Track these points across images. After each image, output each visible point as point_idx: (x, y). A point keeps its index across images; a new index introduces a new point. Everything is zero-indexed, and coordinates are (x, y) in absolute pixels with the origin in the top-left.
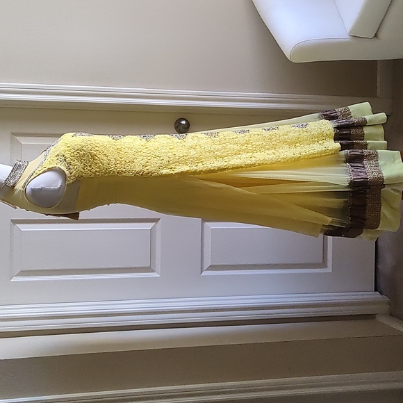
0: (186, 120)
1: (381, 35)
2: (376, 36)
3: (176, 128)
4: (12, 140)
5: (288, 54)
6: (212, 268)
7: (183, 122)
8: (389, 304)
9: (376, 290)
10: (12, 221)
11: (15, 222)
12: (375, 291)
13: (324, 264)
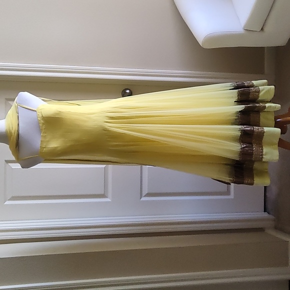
0: (129, 90)
1: (266, 29)
2: (262, 29)
3: (122, 95)
4: (6, 104)
5: (200, 42)
6: (148, 195)
8: (275, 220)
11: (8, 162)
12: (265, 211)
13: (228, 193)
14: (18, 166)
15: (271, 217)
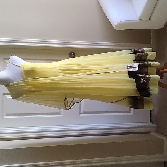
0: (74, 53)
1: (152, 19)
2: (149, 19)
3: (70, 56)
4: (3, 61)
5: (114, 26)
6: (84, 113)
7: (72, 54)
8: (156, 127)
9: (150, 122)
10: (3, 94)
11: (4, 94)
13: (129, 111)
14: (9, 97)
15: (154, 125)
